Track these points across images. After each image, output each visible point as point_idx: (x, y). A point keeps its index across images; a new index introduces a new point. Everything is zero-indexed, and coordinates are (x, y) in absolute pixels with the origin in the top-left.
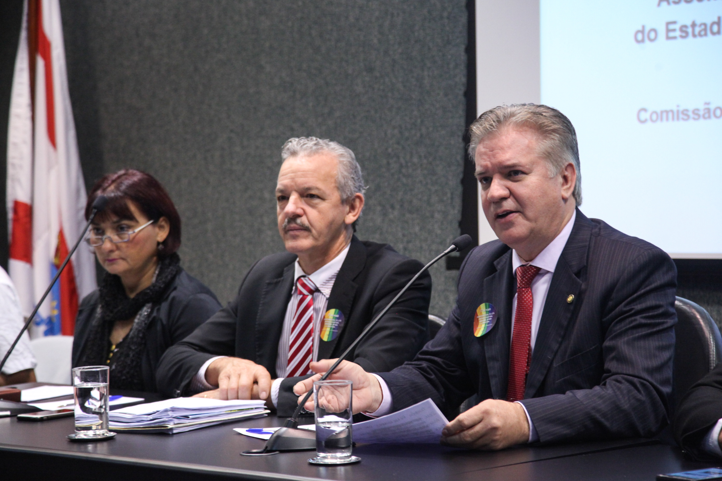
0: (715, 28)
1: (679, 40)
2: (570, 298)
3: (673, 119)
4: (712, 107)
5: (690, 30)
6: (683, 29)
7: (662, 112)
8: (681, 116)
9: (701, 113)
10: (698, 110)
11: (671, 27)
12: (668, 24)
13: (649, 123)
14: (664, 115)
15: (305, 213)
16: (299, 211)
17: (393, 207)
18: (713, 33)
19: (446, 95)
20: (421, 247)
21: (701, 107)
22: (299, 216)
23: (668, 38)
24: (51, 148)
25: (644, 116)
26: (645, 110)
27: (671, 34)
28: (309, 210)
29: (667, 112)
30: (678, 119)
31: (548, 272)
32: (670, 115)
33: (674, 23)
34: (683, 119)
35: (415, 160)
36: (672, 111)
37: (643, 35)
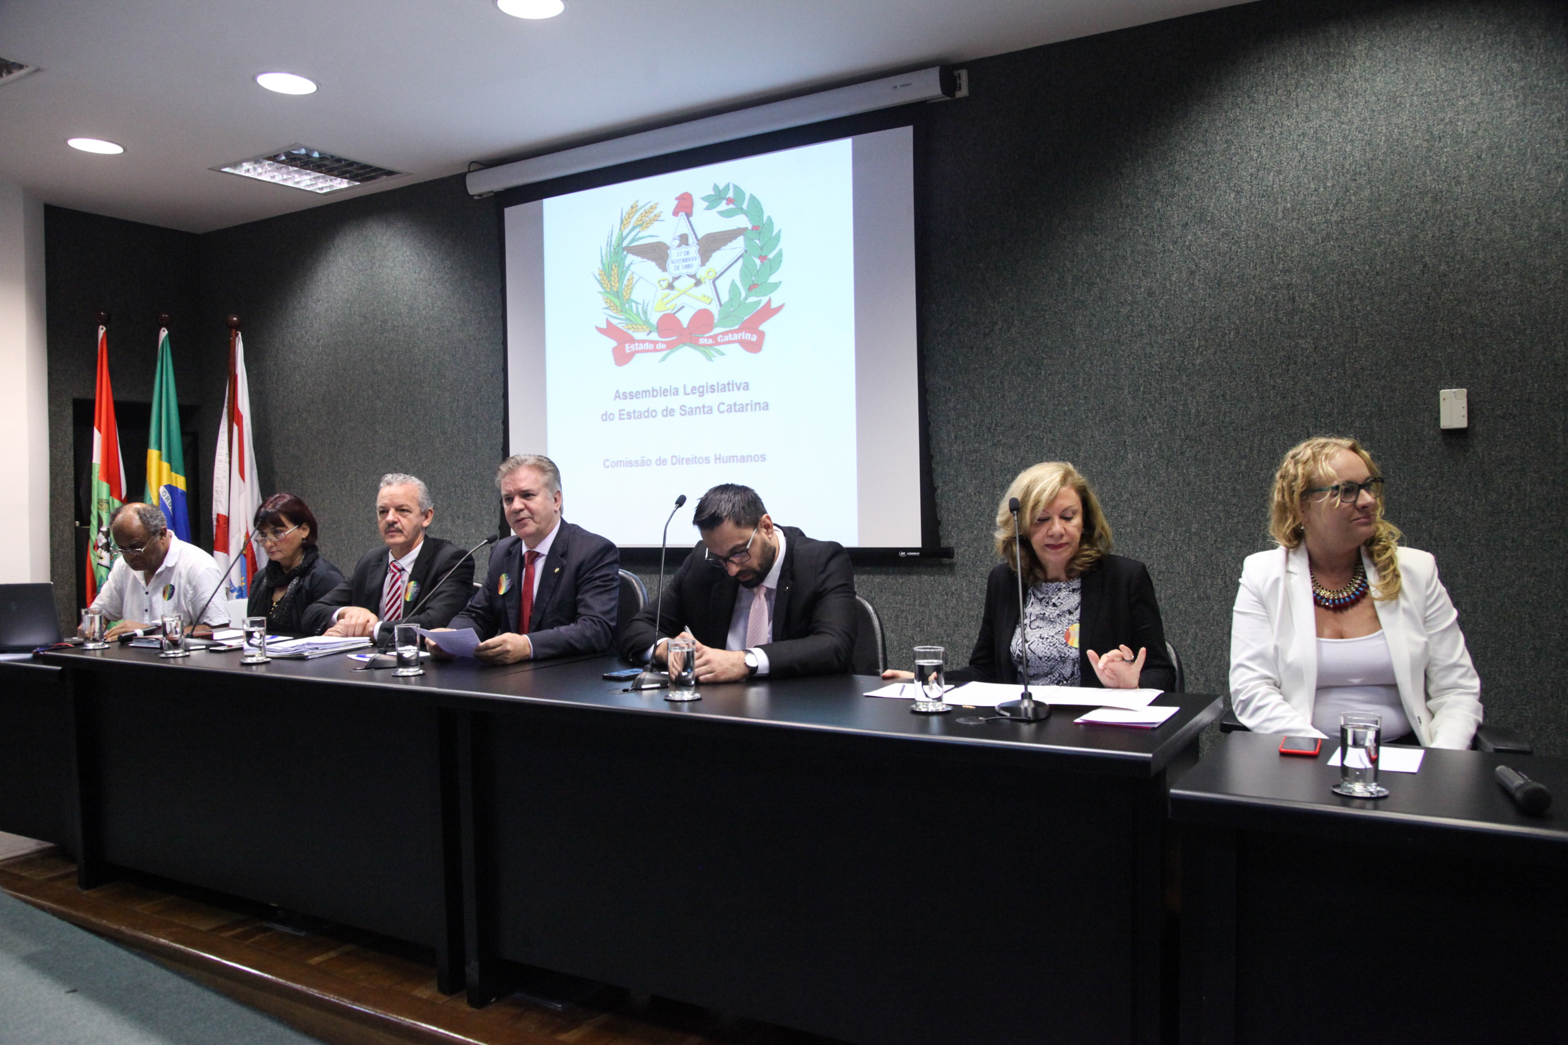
0: (646, 414)
1: (627, 420)
2: (557, 570)
3: (624, 466)
4: (645, 459)
5: (632, 415)
6: (628, 414)
7: (618, 462)
8: (628, 464)
9: (639, 463)
10: (638, 461)
11: (622, 412)
12: (620, 411)
13: (610, 468)
14: (619, 464)
15: (399, 520)
16: (396, 520)
17: (458, 518)
18: (645, 417)
19: (491, 449)
21: (640, 459)
22: (396, 523)
23: (620, 419)
24: (242, 481)
25: (608, 464)
26: (607, 460)
27: (622, 417)
28: (401, 518)
29: (620, 462)
30: (627, 466)
31: (543, 555)
32: (622, 463)
33: (623, 410)
34: (629, 466)
35: (472, 489)
36: (623, 461)
37: (606, 417)
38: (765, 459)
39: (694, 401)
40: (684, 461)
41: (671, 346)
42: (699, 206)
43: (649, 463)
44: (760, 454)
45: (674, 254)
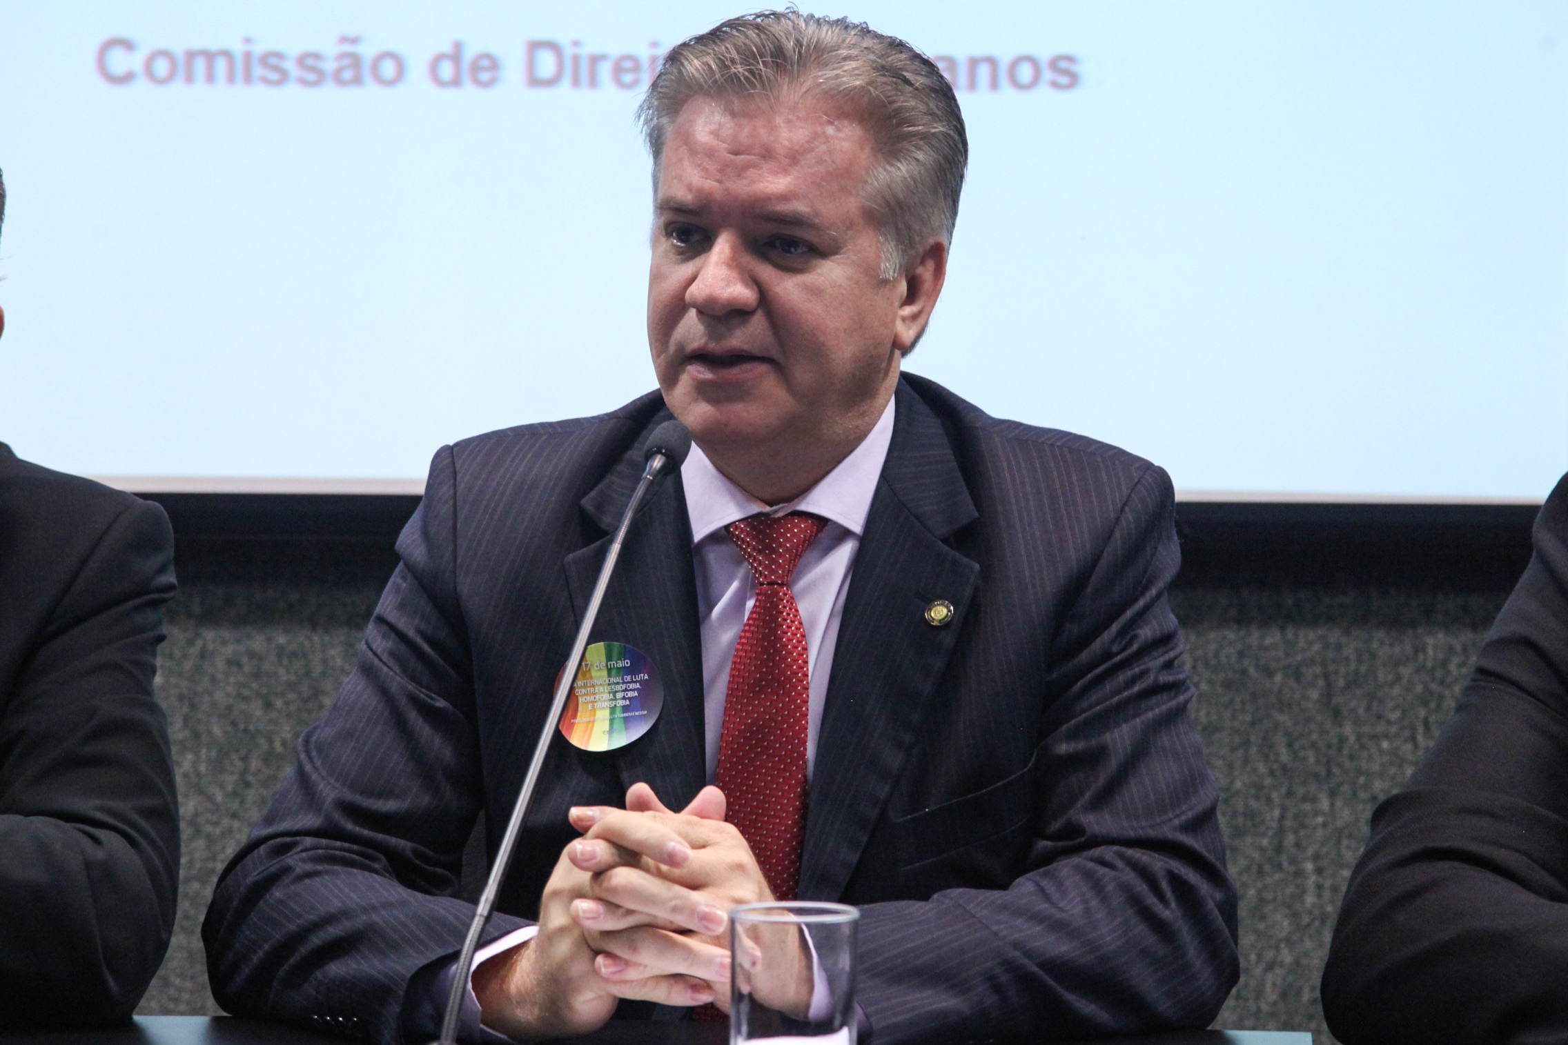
2: (939, 612)
3: (231, 79)
4: (368, 51)
7: (191, 55)
8: (258, 71)
9: (329, 66)
10: (316, 56)
13: (142, 86)
14: (200, 65)
21: (329, 48)
25: (119, 61)
26: (127, 45)
29: (210, 56)
30: (248, 79)
32: (221, 65)
34: (266, 81)
36: (227, 54)
38: (1074, 80)
40: (605, 70)
43: (388, 69)
44: (1044, 54)
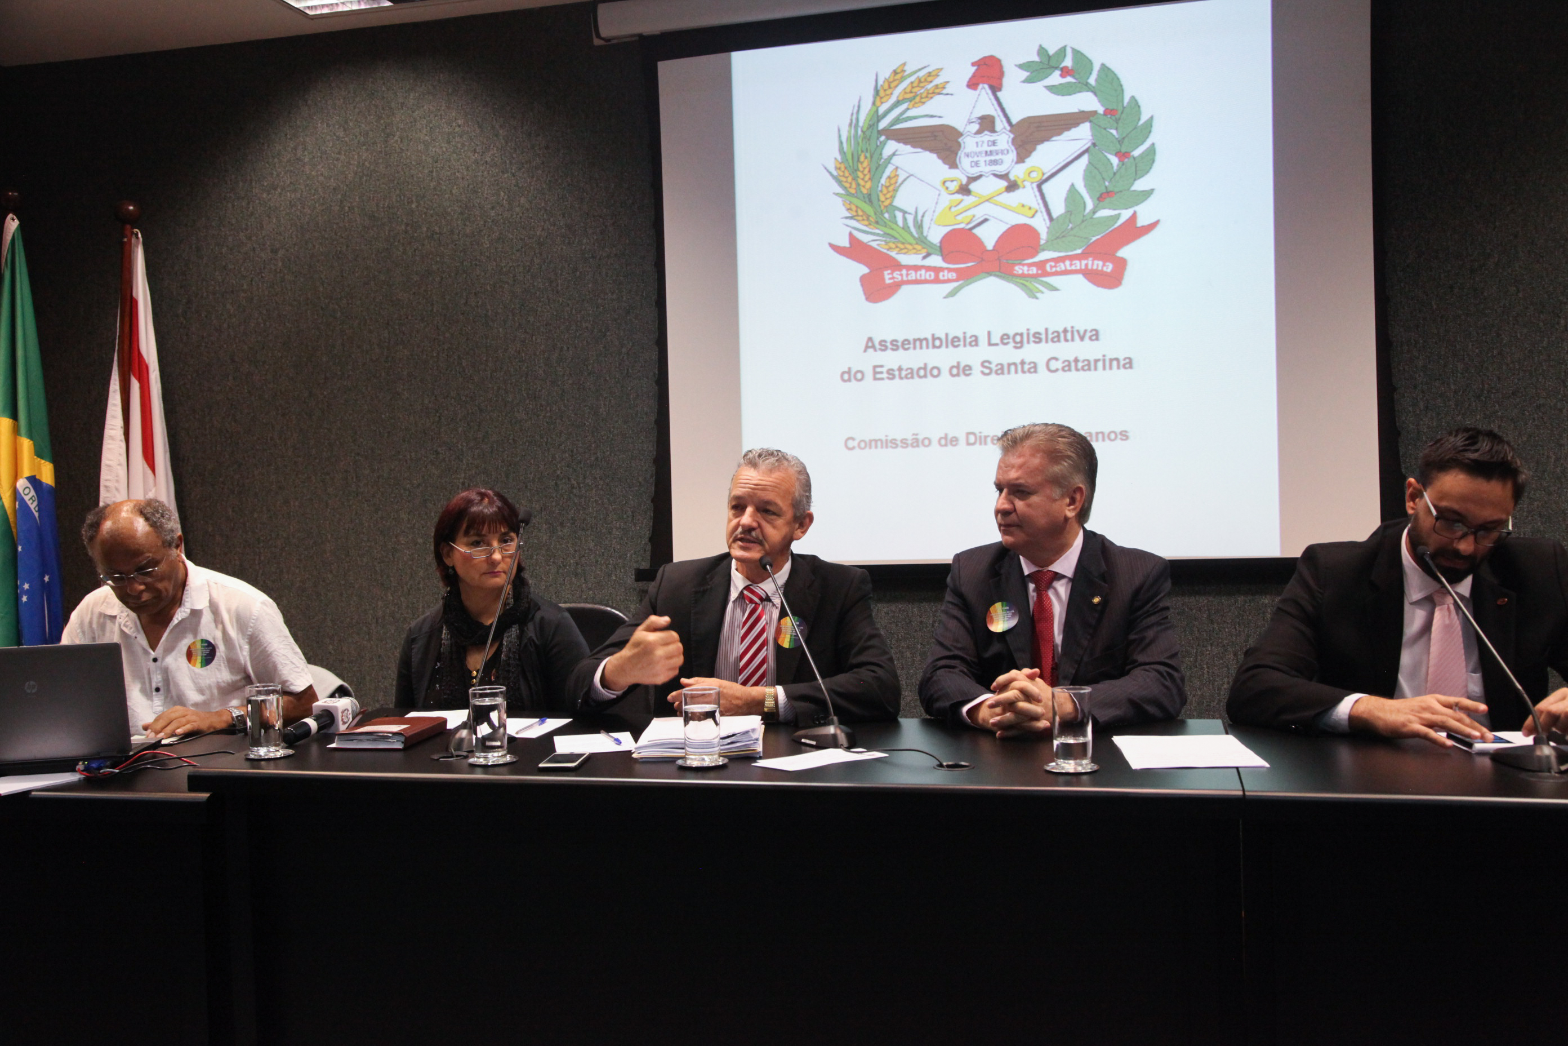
0: (922, 373)
1: (887, 381)
2: (1096, 600)
3: (882, 447)
4: (920, 437)
5: (897, 373)
6: (890, 372)
7: (871, 441)
8: (889, 444)
9: (910, 442)
10: (906, 440)
11: (878, 370)
12: (875, 367)
13: (857, 450)
14: (873, 443)
15: (760, 526)
18: (920, 377)
19: (625, 422)
20: (597, 562)
21: (909, 437)
23: (875, 379)
25: (851, 444)
26: (853, 439)
27: (878, 376)
29: (876, 441)
30: (887, 447)
32: (879, 443)
33: (882, 366)
34: (892, 447)
35: (589, 481)
36: (881, 440)
37: (849, 376)
38: (1127, 438)
39: (1007, 354)
40: (989, 440)
41: (965, 276)
42: (1013, 78)
43: (926, 442)
44: (1118, 430)
45: (969, 144)
